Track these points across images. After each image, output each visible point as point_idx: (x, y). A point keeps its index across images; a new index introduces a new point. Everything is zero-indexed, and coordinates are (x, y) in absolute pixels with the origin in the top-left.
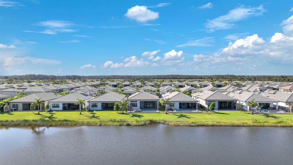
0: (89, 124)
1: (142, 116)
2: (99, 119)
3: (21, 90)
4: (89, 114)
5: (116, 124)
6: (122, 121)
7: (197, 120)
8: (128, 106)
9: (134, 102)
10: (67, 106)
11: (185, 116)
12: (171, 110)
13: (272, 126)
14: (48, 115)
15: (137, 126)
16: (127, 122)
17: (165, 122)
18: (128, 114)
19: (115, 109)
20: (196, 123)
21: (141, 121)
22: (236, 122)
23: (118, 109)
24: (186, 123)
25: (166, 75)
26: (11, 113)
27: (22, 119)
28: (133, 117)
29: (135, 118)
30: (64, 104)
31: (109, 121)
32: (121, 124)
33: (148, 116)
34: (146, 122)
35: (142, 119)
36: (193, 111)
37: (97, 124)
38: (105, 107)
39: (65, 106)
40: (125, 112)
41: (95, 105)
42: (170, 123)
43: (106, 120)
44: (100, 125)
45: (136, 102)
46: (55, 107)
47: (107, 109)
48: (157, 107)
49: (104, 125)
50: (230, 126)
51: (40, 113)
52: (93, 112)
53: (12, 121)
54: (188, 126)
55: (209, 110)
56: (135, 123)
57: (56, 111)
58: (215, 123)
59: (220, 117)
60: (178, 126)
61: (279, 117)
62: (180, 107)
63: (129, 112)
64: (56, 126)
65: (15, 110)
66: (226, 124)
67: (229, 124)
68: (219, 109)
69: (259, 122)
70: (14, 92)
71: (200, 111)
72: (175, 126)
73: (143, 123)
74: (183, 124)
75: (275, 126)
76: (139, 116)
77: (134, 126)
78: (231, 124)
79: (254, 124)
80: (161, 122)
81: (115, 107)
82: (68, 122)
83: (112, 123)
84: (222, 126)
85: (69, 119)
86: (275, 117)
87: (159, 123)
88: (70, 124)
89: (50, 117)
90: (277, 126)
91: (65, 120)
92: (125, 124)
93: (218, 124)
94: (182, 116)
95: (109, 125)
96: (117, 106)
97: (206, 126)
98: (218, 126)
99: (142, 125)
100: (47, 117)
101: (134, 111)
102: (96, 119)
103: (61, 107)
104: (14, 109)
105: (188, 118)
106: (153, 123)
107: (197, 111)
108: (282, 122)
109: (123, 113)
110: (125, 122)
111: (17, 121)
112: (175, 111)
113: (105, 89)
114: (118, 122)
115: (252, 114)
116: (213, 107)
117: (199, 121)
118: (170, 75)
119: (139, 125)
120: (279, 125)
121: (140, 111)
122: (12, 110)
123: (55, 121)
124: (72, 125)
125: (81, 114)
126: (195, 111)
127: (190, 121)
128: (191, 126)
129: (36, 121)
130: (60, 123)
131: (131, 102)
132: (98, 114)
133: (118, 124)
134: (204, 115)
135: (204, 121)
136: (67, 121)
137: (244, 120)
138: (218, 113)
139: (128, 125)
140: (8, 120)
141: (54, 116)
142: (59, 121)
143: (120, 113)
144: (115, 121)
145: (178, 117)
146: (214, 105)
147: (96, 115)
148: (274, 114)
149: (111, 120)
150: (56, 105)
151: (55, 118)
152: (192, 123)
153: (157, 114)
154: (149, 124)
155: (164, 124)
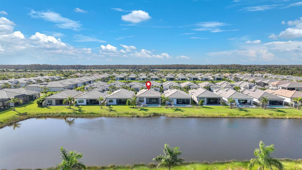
0: (109, 116)
1: (148, 110)
2: (117, 112)
3: (43, 86)
4: (107, 108)
5: (129, 116)
6: (133, 114)
7: (188, 113)
8: (137, 102)
9: (141, 98)
10: (89, 101)
11: (180, 110)
12: (170, 105)
13: (240, 118)
14: (77, 108)
15: (144, 117)
16: (137, 115)
17: (165, 115)
18: (137, 108)
19: (127, 104)
20: (186, 115)
21: (147, 114)
22: (216, 114)
23: (129, 104)
24: (180, 115)
25: (171, 64)
26: (48, 107)
27: (60, 112)
28: (141, 110)
29: (143, 111)
30: (87, 100)
31: (124, 114)
32: (133, 116)
33: (152, 110)
34: (151, 114)
35: (148, 112)
36: (186, 106)
37: (115, 116)
38: (119, 102)
39: (88, 101)
40: (135, 106)
41: (111, 101)
42: (168, 116)
43: (121, 113)
44: (118, 117)
45: (144, 98)
46: (80, 102)
47: (121, 104)
48: (159, 102)
49: (121, 117)
50: (211, 117)
51: (71, 107)
52: (110, 107)
53: (54, 114)
54: (181, 117)
55: (199, 105)
56: (143, 115)
57: (82, 105)
58: (201, 115)
59: (206, 110)
60: (174, 117)
61: (249, 111)
62: (178, 103)
63: (138, 106)
64: (86, 117)
65: (50, 105)
66: (208, 116)
67: (210, 116)
68: (207, 104)
69: (233, 115)
70: (37, 87)
71: (192, 106)
72: (172, 117)
73: (148, 115)
74: (177, 116)
75: (243, 118)
76: (146, 110)
77: (143, 117)
78: (212, 116)
79: (228, 116)
80: (162, 114)
81: (127, 102)
82: (94, 115)
83: (126, 115)
84: (205, 117)
85: (94, 112)
86: (246, 111)
87: (160, 115)
88: (96, 116)
89: (79, 111)
90: (244, 118)
91: (91, 113)
92: (136, 115)
93: (203, 116)
94: (177, 110)
95: (124, 117)
96: (129, 102)
97: (193, 117)
98: (202, 117)
99: (148, 117)
100: (77, 110)
101: (142, 106)
102: (114, 112)
103: (85, 103)
104: (49, 103)
105: (182, 111)
106: (156, 115)
107: (190, 106)
108: (249, 114)
109: (133, 108)
110: (135, 114)
111: (57, 114)
112: (173, 106)
113: (115, 85)
114: (131, 114)
115: (231, 108)
116: (202, 103)
117: (189, 114)
118: (175, 64)
119: (146, 117)
120: (245, 117)
121: (146, 106)
122: (48, 105)
123: (84, 113)
124: (97, 116)
125: (102, 108)
126: (188, 106)
127: (183, 113)
128: (183, 117)
129: (71, 114)
130: (89, 115)
131: (139, 98)
132: (115, 108)
133: (130, 116)
134: (194, 109)
135: (193, 113)
136: (93, 113)
137: (223, 113)
138: (205, 107)
139: (138, 117)
140: (50, 113)
141: (82, 109)
142: (88, 113)
143: (131, 108)
144: (128, 114)
145: (174, 110)
146: (203, 102)
147: (113, 109)
148: (247, 108)
149: (125, 113)
150: (81, 101)
151: (83, 111)
152: (184, 115)
153: (159, 108)
154: (153, 116)
155: (164, 116)
